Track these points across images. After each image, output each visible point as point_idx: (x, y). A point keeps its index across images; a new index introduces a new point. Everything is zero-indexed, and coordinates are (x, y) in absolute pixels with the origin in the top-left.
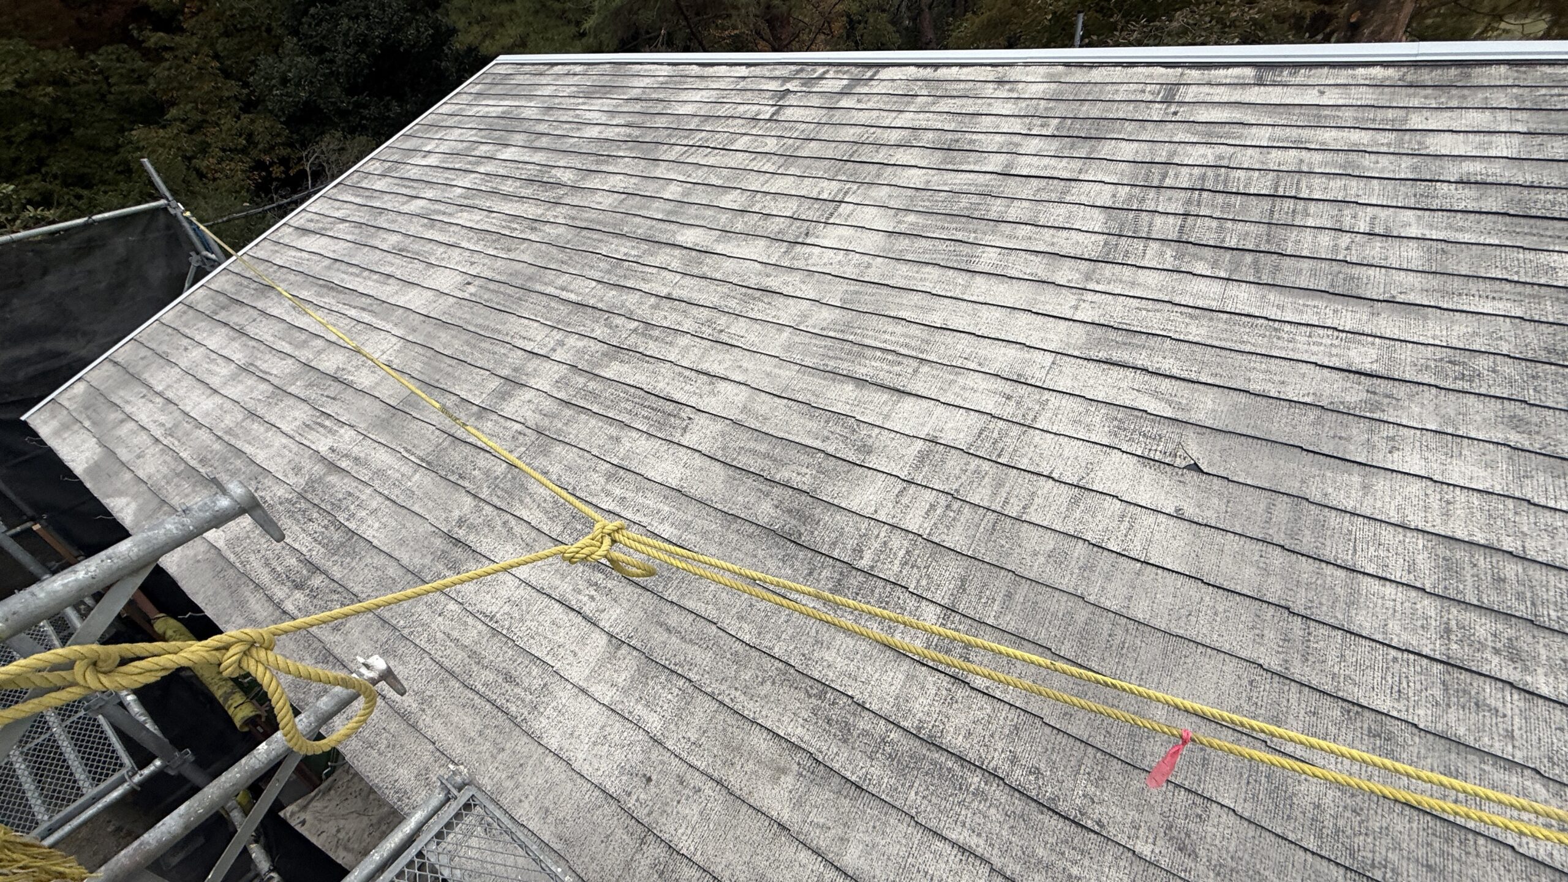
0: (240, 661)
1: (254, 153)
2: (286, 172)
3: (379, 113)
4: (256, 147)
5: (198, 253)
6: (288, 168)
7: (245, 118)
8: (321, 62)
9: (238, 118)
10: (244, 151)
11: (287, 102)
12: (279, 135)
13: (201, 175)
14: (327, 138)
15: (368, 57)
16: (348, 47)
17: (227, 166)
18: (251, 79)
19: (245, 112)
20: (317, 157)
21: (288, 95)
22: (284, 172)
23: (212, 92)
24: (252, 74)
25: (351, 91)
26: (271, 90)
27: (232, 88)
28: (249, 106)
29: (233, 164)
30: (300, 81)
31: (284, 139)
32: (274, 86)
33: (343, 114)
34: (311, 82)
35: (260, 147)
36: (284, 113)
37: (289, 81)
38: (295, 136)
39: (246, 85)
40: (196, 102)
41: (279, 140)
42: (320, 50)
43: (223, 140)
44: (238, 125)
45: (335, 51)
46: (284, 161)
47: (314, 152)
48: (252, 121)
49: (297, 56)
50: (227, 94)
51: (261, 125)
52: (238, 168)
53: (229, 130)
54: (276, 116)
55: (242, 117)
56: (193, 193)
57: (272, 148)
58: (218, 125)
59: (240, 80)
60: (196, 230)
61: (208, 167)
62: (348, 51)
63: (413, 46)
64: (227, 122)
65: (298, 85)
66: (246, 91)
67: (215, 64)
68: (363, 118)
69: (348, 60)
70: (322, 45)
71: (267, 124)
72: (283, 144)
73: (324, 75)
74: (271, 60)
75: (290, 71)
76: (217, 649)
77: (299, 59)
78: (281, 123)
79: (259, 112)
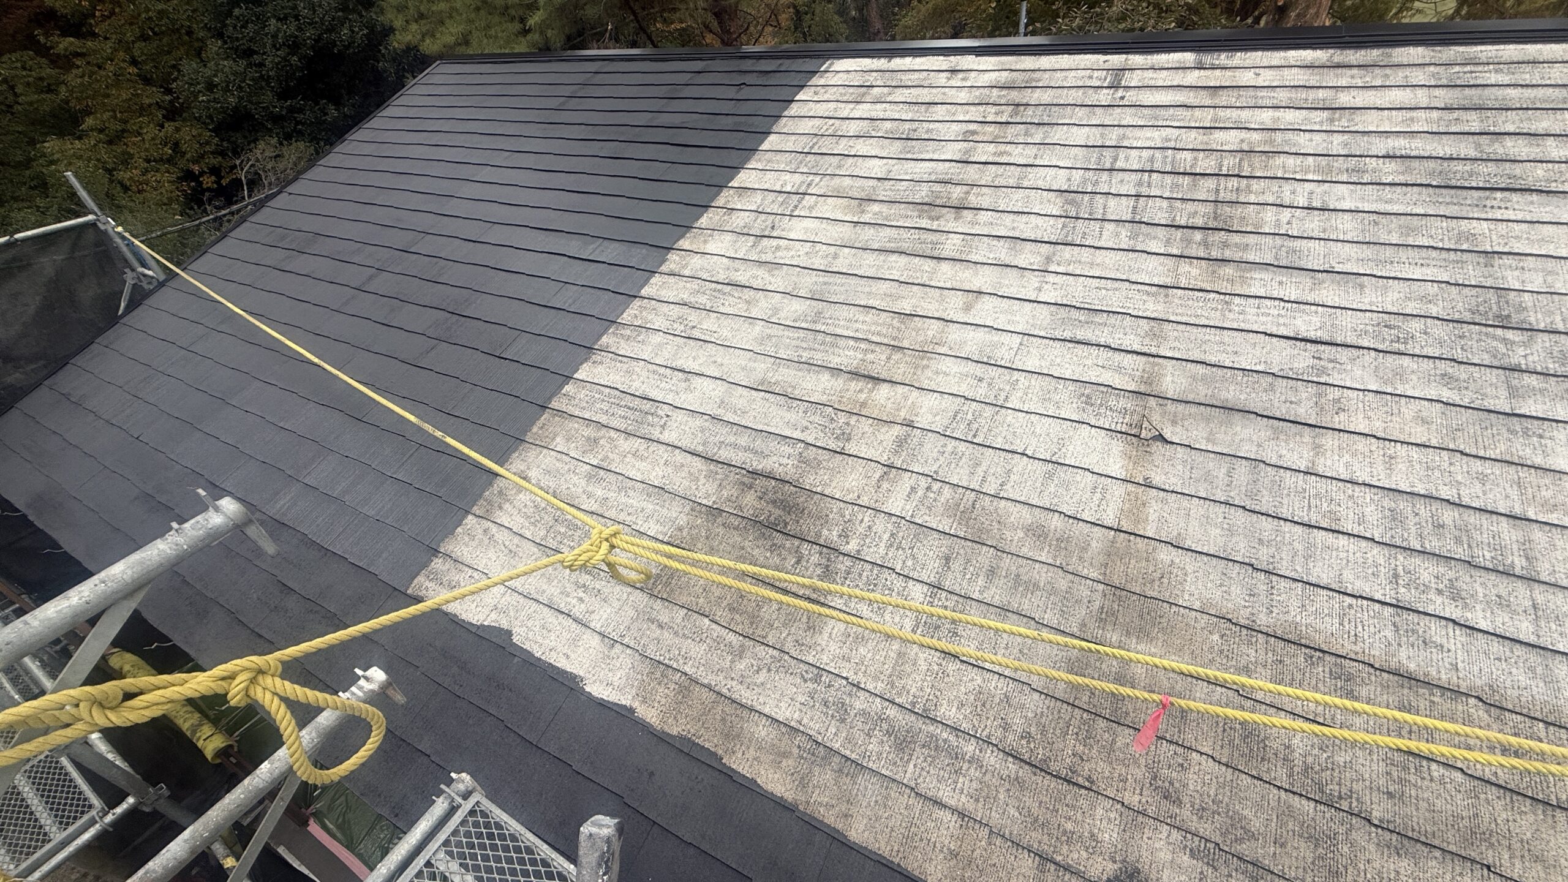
0: (247, 689)
1: (182, 163)
2: (218, 182)
3: (316, 118)
4: (182, 157)
5: (133, 270)
6: (220, 178)
7: (169, 127)
8: (250, 65)
9: (162, 126)
10: (170, 161)
11: (215, 109)
12: (207, 143)
13: (126, 189)
14: (261, 145)
15: (300, 60)
16: (278, 50)
17: (152, 177)
18: (174, 85)
19: (168, 120)
20: (253, 165)
21: (215, 100)
22: (215, 182)
23: (130, 99)
24: (175, 80)
25: (283, 95)
26: (196, 97)
27: (152, 95)
28: (173, 113)
29: (159, 175)
30: (228, 86)
31: (213, 147)
32: (200, 92)
33: (277, 119)
34: (240, 87)
35: (188, 156)
36: (212, 121)
37: (216, 86)
38: (225, 144)
39: (169, 91)
40: (114, 111)
41: (208, 148)
42: (248, 53)
43: (147, 150)
44: (162, 134)
45: (264, 53)
46: (215, 171)
47: (249, 160)
48: (178, 130)
49: (223, 59)
50: (147, 101)
51: (188, 133)
52: (165, 180)
53: (153, 139)
54: (204, 123)
55: (166, 125)
56: (118, 207)
57: (202, 156)
58: (140, 134)
59: (161, 87)
60: (130, 245)
61: (131, 178)
62: (279, 53)
63: (347, 47)
64: (150, 131)
65: (226, 90)
66: (168, 98)
67: (132, 70)
68: (298, 123)
69: (277, 64)
70: (249, 49)
71: (194, 132)
72: (212, 153)
73: (253, 79)
74: (195, 65)
75: (216, 76)
76: (223, 679)
77: (226, 63)
78: (210, 130)
79: (184, 120)
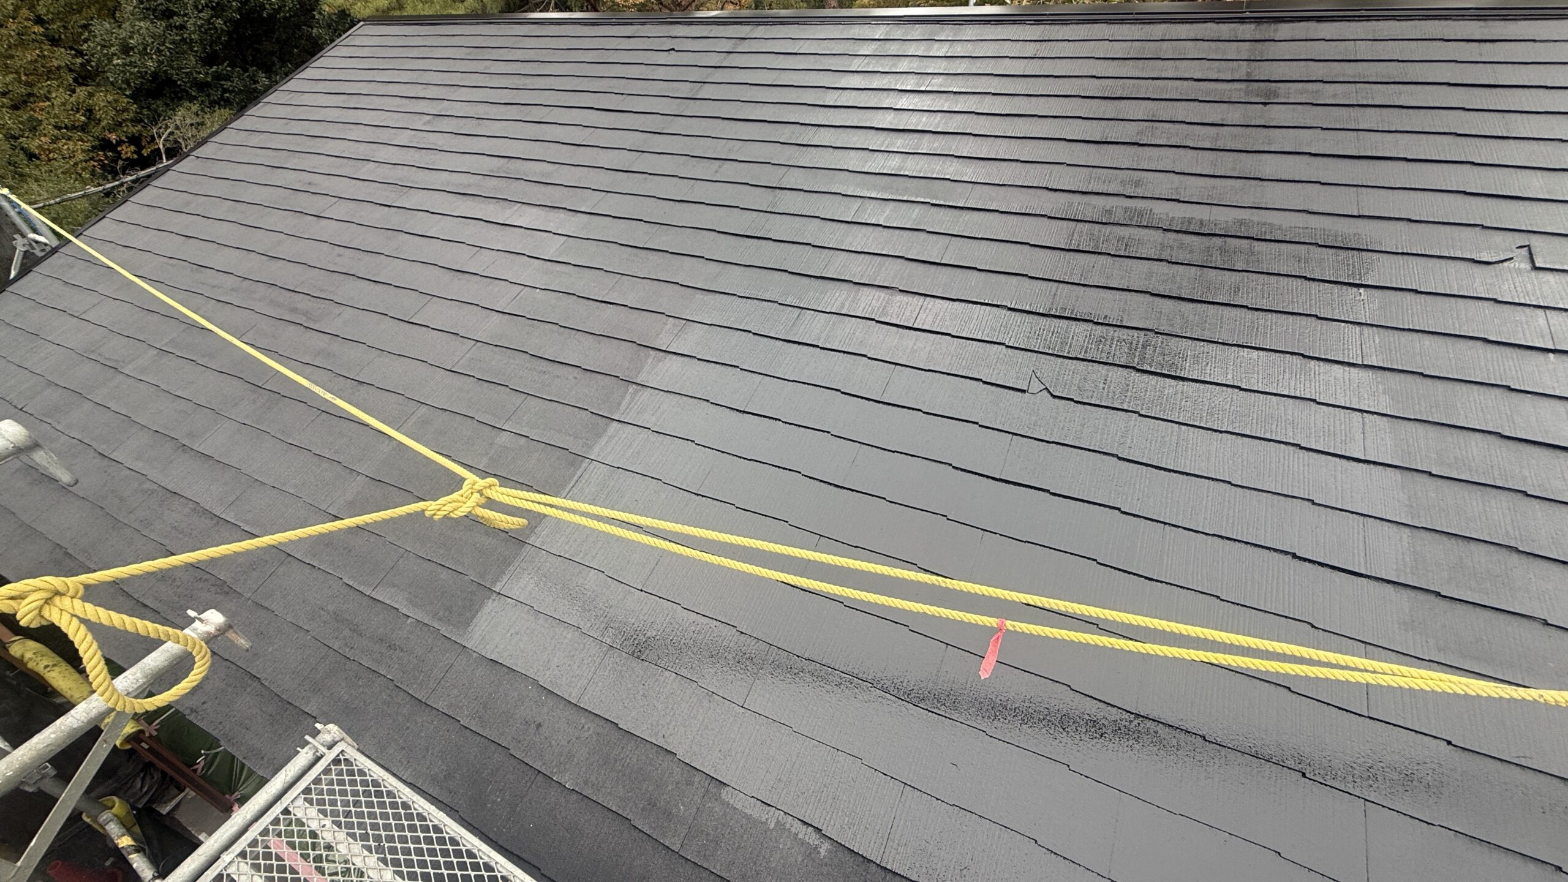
0: (41, 608)
1: (96, 131)
2: (138, 152)
4: (98, 124)
5: (23, 236)
6: (140, 148)
7: (81, 92)
8: (170, 27)
9: (74, 92)
10: (83, 128)
11: (131, 73)
12: (125, 110)
13: (31, 156)
14: (180, 113)
15: (225, 23)
16: (200, 11)
17: (66, 147)
18: (85, 47)
19: (80, 85)
20: (172, 133)
21: (131, 64)
22: (135, 152)
23: (36, 61)
24: (86, 41)
25: (209, 60)
26: (110, 61)
27: (61, 57)
28: (85, 76)
29: (71, 143)
30: (145, 49)
31: (132, 115)
32: (114, 54)
33: (202, 86)
34: (159, 51)
35: (104, 123)
36: (129, 84)
37: (132, 49)
38: (145, 112)
39: (80, 54)
40: (17, 72)
41: (125, 116)
42: (168, 14)
43: (56, 116)
44: (73, 99)
45: (185, 15)
46: (134, 140)
47: (167, 127)
48: (91, 95)
49: (140, 20)
50: (56, 63)
51: (102, 99)
52: (78, 147)
53: (64, 104)
54: (120, 89)
55: (78, 90)
56: (21, 175)
57: (120, 124)
58: (49, 99)
59: (71, 48)
60: (14, 206)
61: (40, 147)
62: (201, 15)
63: (278, 11)
64: (60, 96)
65: (144, 53)
66: (79, 60)
67: (38, 29)
68: (225, 91)
69: (200, 27)
70: (168, 9)
71: (110, 98)
72: (132, 121)
73: (173, 42)
74: (108, 26)
75: (131, 37)
77: (142, 24)
78: (127, 96)
79: (98, 85)
